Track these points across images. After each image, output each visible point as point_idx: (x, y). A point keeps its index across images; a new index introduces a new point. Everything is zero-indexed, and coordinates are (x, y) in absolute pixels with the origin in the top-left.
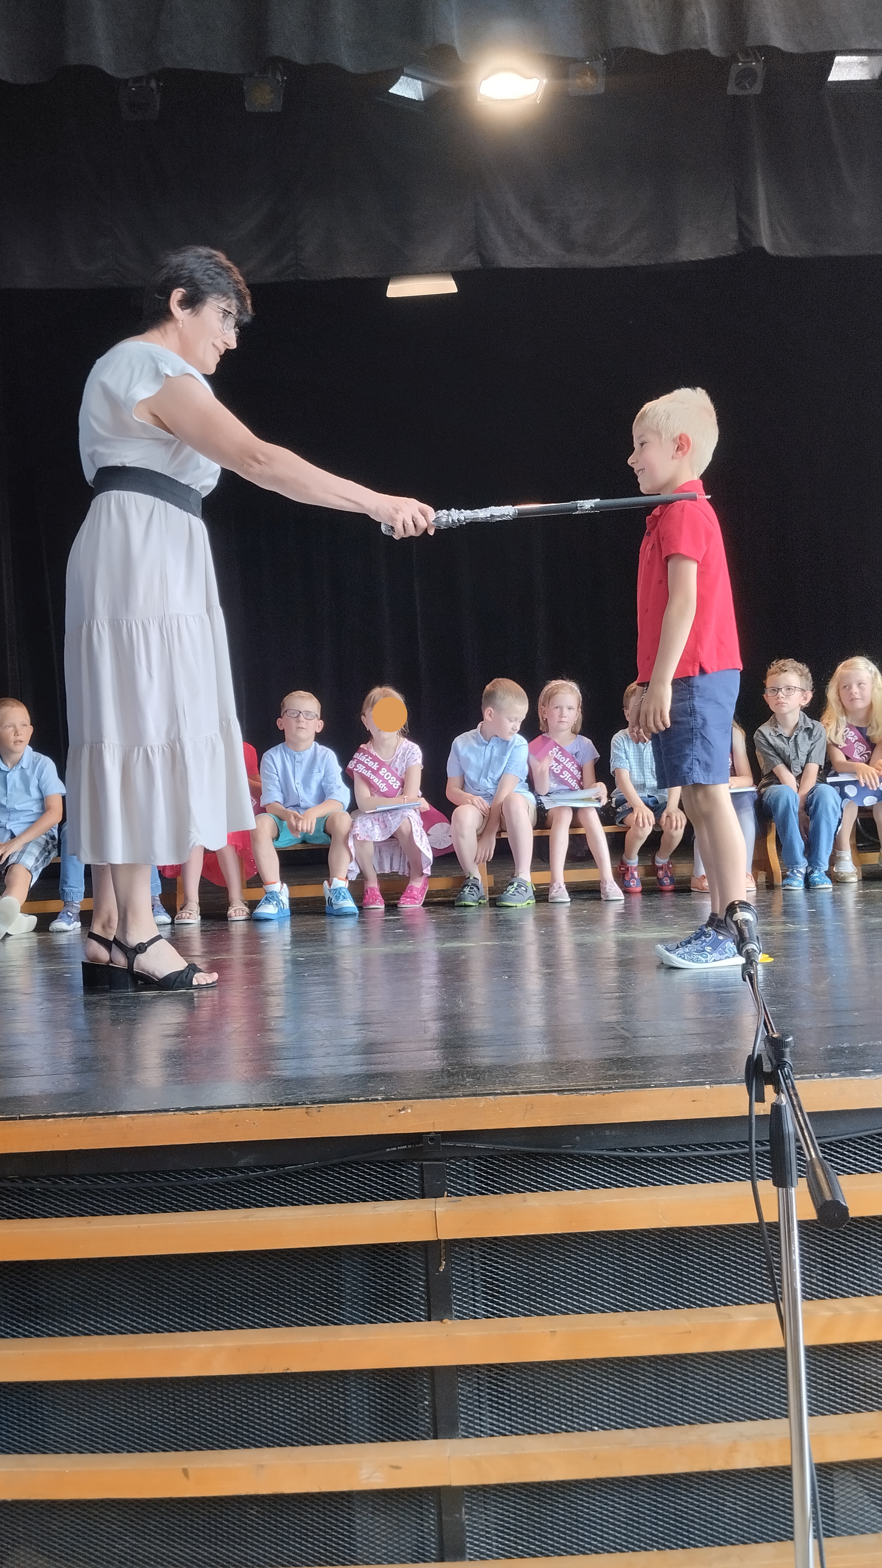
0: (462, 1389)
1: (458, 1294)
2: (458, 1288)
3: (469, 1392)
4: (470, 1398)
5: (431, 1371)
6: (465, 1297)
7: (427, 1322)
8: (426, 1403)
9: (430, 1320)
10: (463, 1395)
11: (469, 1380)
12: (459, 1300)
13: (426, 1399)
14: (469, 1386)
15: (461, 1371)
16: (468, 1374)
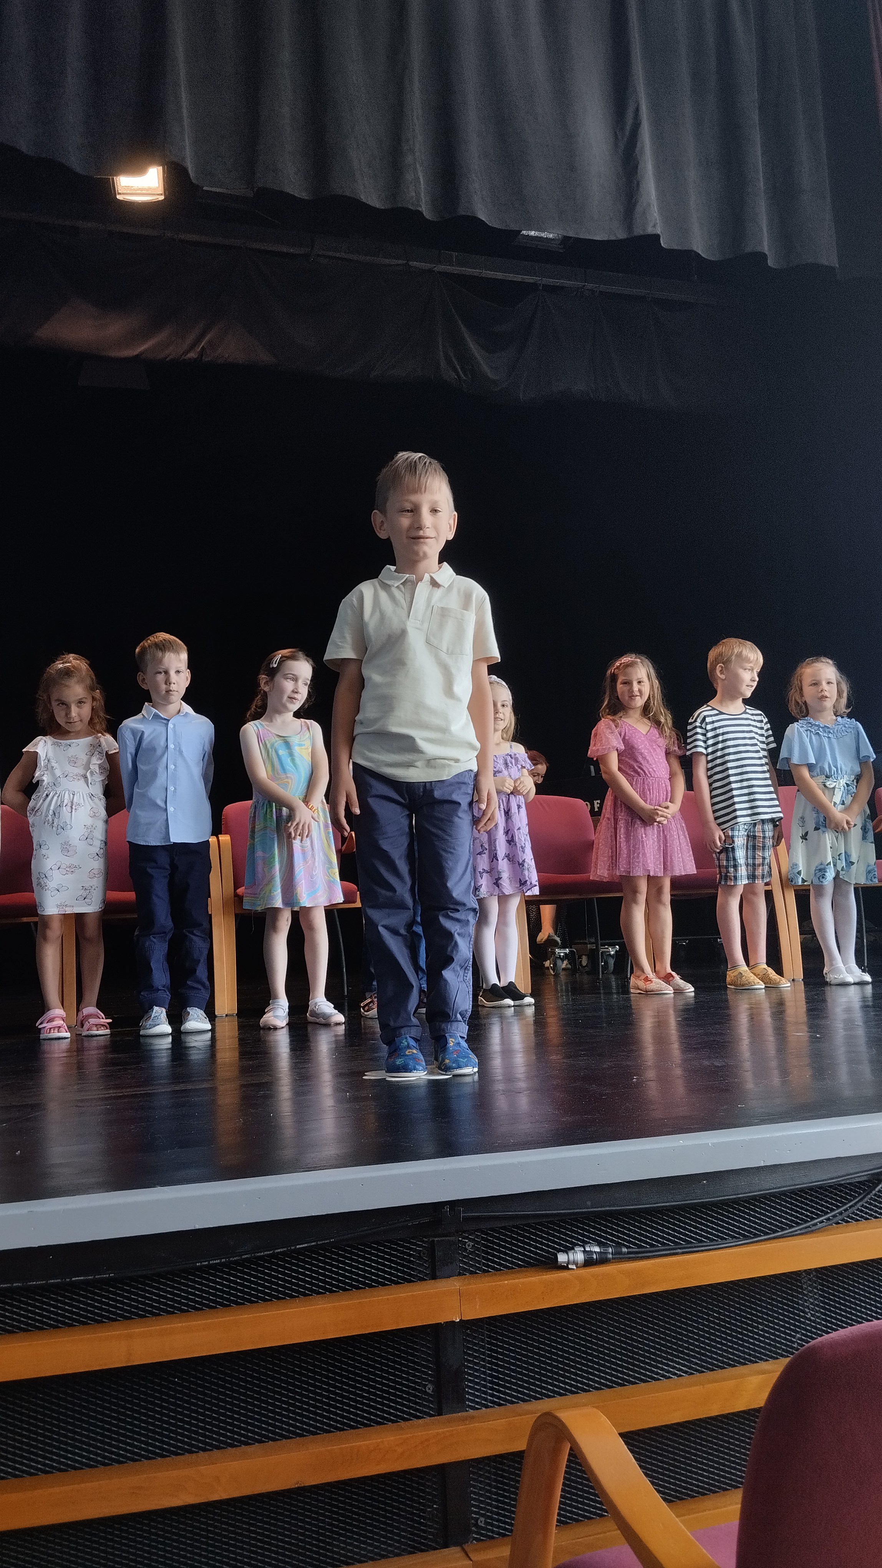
0: (474, 1487)
1: (470, 1381)
2: (470, 1375)
3: (481, 1489)
4: (481, 1495)
5: (441, 1469)
6: (477, 1384)
7: (438, 1417)
8: (435, 1506)
9: (440, 1414)
10: (475, 1493)
11: (481, 1476)
12: (470, 1387)
13: (435, 1503)
14: (481, 1482)
15: (473, 1467)
16: (481, 1469)
